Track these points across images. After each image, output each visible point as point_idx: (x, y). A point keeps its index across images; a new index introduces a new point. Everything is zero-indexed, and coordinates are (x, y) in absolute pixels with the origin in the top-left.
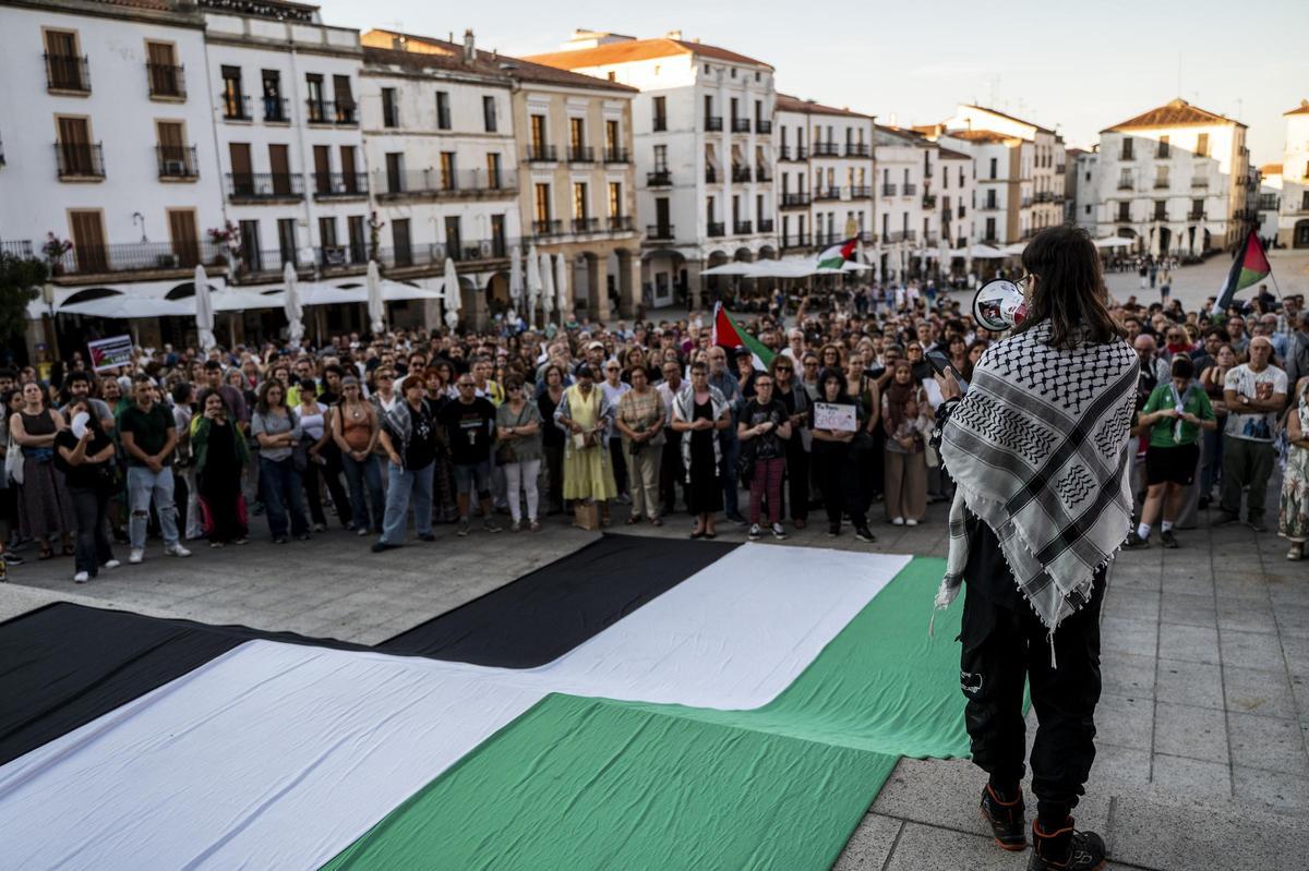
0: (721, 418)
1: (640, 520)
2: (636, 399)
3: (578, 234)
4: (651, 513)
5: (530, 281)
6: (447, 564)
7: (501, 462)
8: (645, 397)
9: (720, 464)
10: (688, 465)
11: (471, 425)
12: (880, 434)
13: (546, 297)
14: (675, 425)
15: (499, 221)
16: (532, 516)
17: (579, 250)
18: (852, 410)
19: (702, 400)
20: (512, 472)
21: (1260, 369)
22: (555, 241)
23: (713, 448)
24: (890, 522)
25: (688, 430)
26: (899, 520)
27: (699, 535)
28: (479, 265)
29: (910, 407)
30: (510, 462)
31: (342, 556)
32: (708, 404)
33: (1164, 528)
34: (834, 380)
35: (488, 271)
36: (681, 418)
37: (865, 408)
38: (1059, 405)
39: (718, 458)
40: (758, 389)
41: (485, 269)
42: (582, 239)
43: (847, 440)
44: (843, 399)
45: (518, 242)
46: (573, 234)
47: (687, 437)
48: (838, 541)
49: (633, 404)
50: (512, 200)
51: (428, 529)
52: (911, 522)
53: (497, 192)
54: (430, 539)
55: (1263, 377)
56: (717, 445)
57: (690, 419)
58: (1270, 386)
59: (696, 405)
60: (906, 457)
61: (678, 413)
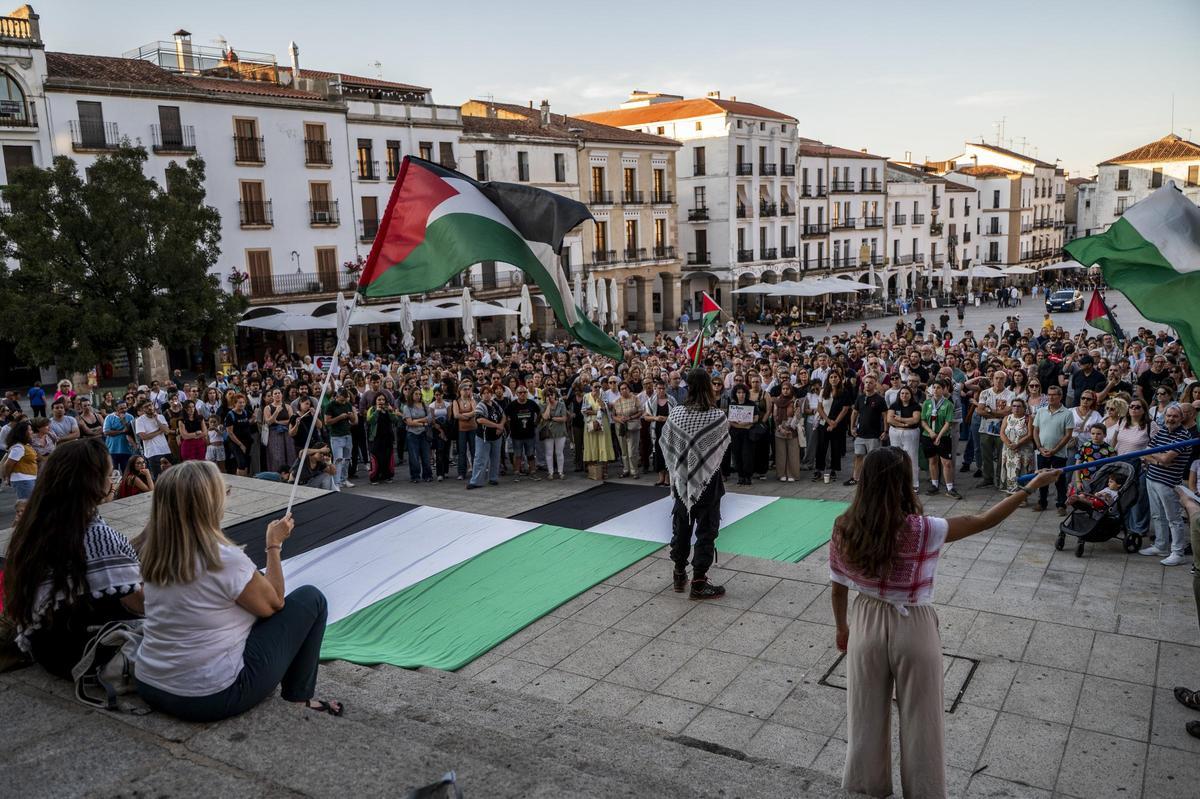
1: (628, 475)
2: (623, 402)
3: (630, 262)
4: (633, 471)
5: (589, 300)
6: (511, 495)
7: (543, 438)
8: (628, 400)
11: (524, 417)
12: (771, 426)
13: (601, 313)
14: (647, 418)
16: (560, 470)
17: (630, 275)
18: (751, 409)
19: (662, 403)
20: (549, 444)
21: (999, 391)
22: (610, 267)
24: (779, 479)
25: (653, 421)
26: (784, 479)
27: (660, 484)
29: (789, 410)
30: (548, 438)
31: (452, 490)
32: (666, 406)
33: (949, 488)
34: (741, 391)
36: (650, 414)
37: (760, 410)
42: (632, 265)
43: (748, 427)
44: (748, 402)
45: (581, 269)
46: (625, 261)
47: (653, 425)
49: (621, 405)
50: (576, 236)
51: (496, 478)
52: (790, 479)
54: (494, 483)
55: (1001, 396)
57: (655, 414)
58: (1004, 402)
59: (658, 406)
60: (786, 441)
61: (648, 411)
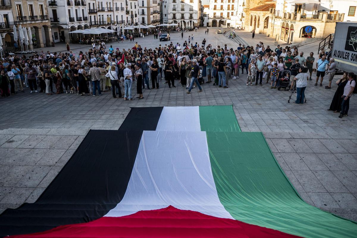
3: (32, 21)
5: (21, 36)
13: (26, 41)
15: (6, 16)
17: (32, 26)
22: (25, 23)
28: (2, 31)
35: (5, 32)
41: (4, 32)
42: (33, 22)
45: (13, 23)
46: (30, 21)
50: (10, 10)
53: (5, 7)
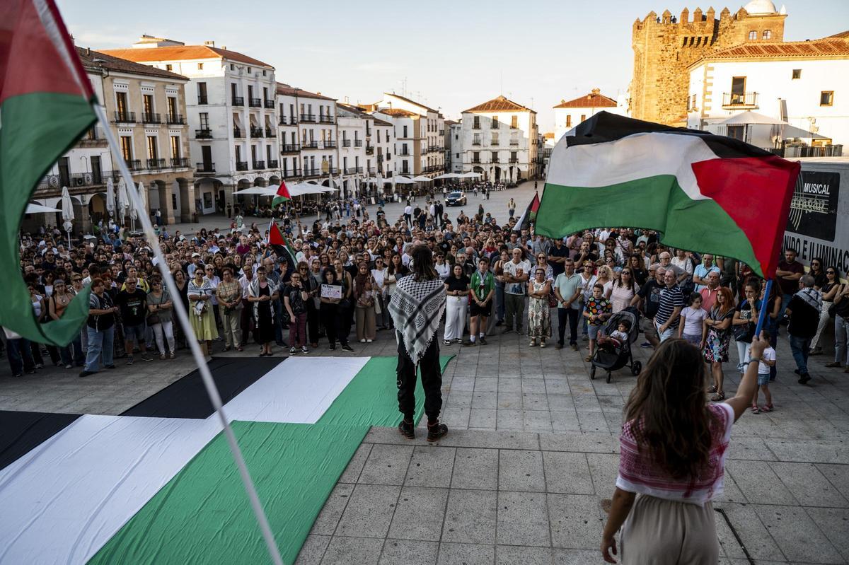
0: (274, 294)
1: (231, 349)
2: (226, 286)
3: (152, 169)
4: (236, 345)
5: (121, 200)
6: (128, 379)
7: (151, 324)
8: (231, 284)
9: (274, 317)
10: (257, 319)
11: (134, 305)
12: (353, 299)
13: (132, 210)
14: (249, 299)
15: (96, 161)
17: (152, 180)
18: (340, 288)
19: (264, 286)
20: (158, 328)
21: (517, 262)
22: (137, 173)
23: (270, 309)
24: (359, 341)
25: (256, 301)
26: (364, 340)
27: (264, 355)
28: (83, 190)
30: (157, 323)
31: (62, 380)
32: (267, 288)
33: (481, 336)
34: (329, 273)
35: (91, 193)
36: (253, 295)
38: (415, 298)
39: (273, 315)
40: (293, 279)
41: (88, 192)
42: (155, 172)
43: (337, 303)
44: (336, 283)
45: (111, 174)
46: (148, 169)
47: (256, 305)
48: (334, 352)
49: (225, 288)
50: (105, 147)
51: (111, 362)
52: (369, 341)
53: (94, 141)
54: (112, 367)
55: (519, 266)
56: (272, 308)
57: (258, 296)
58: (522, 270)
59: (260, 288)
60: (366, 310)
61: (251, 293)
